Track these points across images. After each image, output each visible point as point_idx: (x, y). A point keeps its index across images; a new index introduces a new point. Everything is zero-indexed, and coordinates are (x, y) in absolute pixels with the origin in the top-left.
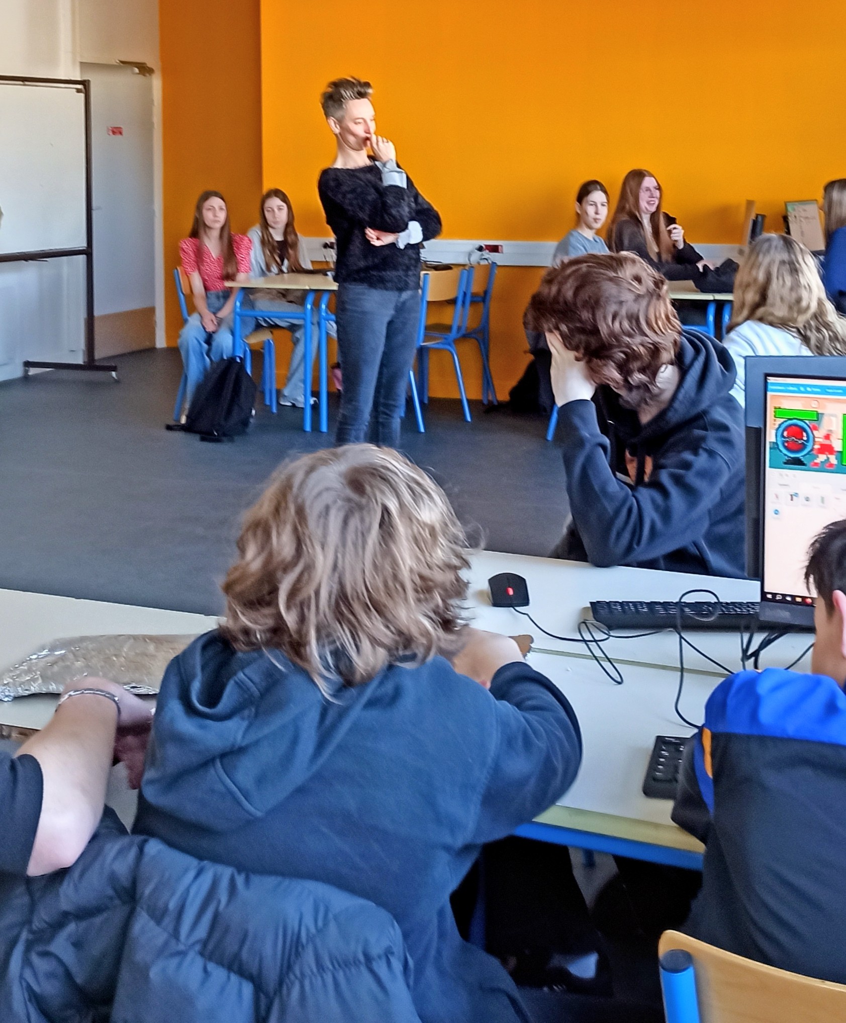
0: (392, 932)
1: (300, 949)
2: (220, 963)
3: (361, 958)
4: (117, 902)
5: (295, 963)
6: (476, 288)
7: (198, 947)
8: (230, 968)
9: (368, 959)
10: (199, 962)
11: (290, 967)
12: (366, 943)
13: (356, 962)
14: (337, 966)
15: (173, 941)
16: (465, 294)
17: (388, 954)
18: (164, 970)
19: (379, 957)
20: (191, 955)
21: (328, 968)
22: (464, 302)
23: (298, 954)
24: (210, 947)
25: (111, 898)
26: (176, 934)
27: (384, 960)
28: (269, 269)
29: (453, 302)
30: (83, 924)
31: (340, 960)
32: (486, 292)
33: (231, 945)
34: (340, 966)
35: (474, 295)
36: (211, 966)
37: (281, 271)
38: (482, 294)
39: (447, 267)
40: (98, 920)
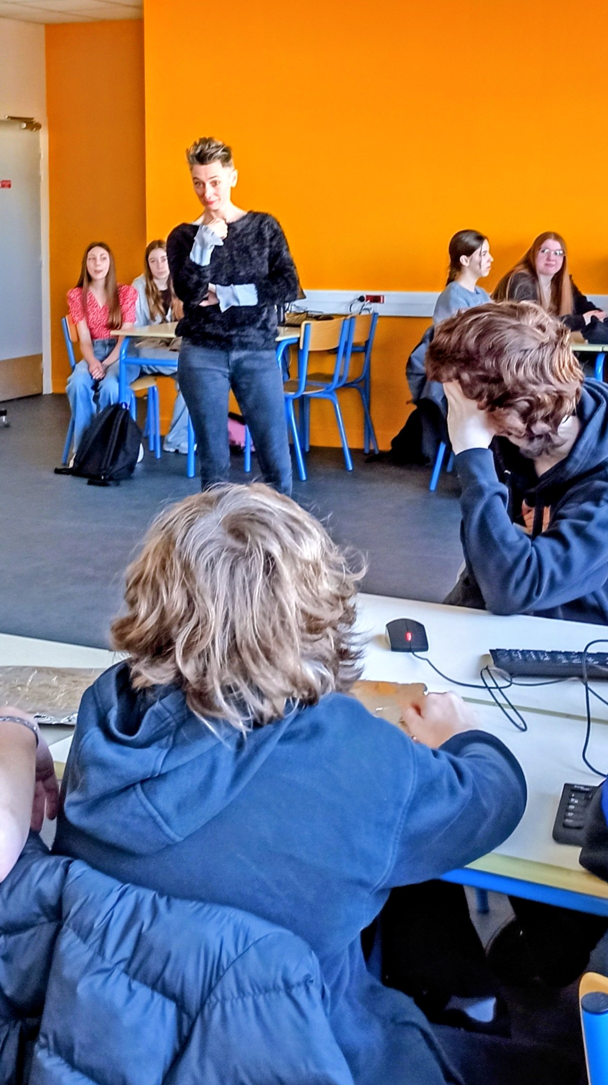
0: (310, 961)
1: (221, 973)
2: (145, 983)
3: (281, 984)
4: (43, 919)
5: (216, 985)
6: (358, 337)
7: (122, 966)
8: (154, 987)
9: (288, 986)
10: (125, 979)
11: (211, 990)
12: (285, 970)
13: (276, 989)
14: (257, 991)
15: (99, 959)
16: (346, 344)
17: (307, 982)
18: (91, 985)
19: (299, 984)
20: (117, 972)
21: (249, 993)
22: (345, 353)
23: (219, 978)
24: (135, 965)
25: (38, 916)
26: (101, 951)
27: (302, 988)
28: (153, 317)
29: (335, 351)
30: (12, 939)
31: (260, 986)
32: (367, 342)
33: (154, 965)
34: (260, 990)
35: (355, 346)
36: (135, 984)
37: (164, 320)
38: (364, 345)
39: (328, 318)
40: (26, 935)
